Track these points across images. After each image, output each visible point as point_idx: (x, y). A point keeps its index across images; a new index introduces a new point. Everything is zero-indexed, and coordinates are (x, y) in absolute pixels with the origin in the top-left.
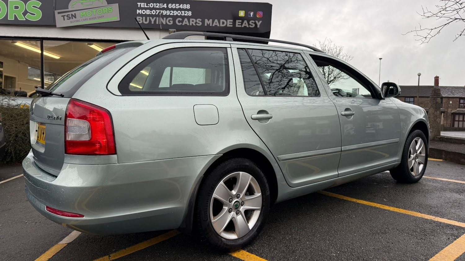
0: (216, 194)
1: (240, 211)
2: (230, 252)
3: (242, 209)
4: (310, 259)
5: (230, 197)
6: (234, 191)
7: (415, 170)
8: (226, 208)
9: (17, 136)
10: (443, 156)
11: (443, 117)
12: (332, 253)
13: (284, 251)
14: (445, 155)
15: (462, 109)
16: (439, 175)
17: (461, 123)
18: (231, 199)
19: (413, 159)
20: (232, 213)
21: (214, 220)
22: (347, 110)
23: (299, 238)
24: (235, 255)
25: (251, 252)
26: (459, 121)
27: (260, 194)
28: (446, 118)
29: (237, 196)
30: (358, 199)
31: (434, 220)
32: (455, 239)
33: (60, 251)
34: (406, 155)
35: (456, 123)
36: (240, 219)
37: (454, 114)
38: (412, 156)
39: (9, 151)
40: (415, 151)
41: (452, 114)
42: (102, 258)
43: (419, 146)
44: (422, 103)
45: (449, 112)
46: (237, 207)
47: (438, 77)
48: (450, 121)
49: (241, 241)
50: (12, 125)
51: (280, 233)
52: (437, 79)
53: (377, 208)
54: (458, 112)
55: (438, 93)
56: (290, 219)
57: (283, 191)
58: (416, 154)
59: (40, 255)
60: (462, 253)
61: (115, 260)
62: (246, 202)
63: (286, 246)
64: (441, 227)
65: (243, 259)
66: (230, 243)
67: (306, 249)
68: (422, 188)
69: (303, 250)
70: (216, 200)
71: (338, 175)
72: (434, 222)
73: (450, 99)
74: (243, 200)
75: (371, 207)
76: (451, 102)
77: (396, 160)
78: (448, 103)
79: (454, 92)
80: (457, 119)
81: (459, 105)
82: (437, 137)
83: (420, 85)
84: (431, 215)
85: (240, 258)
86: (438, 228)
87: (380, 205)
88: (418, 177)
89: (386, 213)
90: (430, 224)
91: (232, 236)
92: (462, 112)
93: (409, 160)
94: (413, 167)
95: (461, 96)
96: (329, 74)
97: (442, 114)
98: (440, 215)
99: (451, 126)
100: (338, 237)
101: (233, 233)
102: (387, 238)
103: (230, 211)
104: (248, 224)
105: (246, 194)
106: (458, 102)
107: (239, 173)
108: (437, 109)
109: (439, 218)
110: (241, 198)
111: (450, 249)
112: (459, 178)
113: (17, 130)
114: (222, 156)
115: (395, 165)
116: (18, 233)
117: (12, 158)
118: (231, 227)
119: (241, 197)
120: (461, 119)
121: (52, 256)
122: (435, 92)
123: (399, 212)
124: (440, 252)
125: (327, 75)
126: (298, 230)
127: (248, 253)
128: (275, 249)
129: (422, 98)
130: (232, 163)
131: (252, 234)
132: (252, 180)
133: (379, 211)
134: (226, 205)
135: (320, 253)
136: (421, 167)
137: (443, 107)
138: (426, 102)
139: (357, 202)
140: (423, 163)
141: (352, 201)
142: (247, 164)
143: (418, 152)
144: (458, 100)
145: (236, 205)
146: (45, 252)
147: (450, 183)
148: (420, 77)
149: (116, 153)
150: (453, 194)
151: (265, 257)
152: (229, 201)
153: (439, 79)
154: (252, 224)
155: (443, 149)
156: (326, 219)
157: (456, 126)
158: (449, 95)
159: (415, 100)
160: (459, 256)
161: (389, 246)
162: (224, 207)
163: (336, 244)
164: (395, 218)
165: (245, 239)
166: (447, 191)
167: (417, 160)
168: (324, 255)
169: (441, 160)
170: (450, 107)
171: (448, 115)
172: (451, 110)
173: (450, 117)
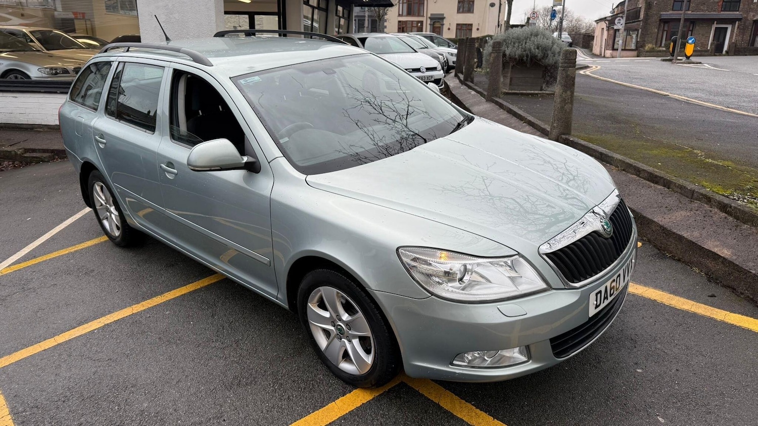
11: (738, 27)
28: (742, 30)
41: (753, 23)
45: (749, 18)
48: (748, 36)
76: (755, 1)
78: (750, 1)
97: (737, 22)
99: (748, 47)
137: (740, 9)
138: (711, 1)
170: (751, 10)
171: (747, 24)
172: (754, 16)
173: (750, 27)
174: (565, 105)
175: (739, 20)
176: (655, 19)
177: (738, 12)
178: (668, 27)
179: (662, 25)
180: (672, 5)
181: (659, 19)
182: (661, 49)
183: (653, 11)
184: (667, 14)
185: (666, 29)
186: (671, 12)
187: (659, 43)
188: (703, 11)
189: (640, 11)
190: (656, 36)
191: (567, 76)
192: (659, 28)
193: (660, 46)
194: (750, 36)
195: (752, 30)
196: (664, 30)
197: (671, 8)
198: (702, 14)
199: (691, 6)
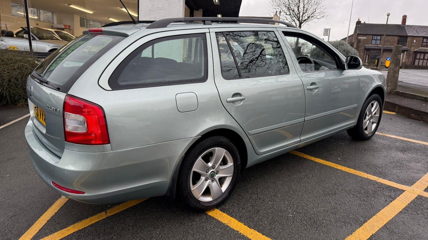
0: (195, 168)
1: (215, 179)
2: (206, 211)
3: (217, 177)
4: (271, 219)
5: (207, 169)
6: (211, 163)
7: (368, 129)
8: (203, 178)
9: (10, 81)
10: (397, 110)
11: (406, 55)
12: (289, 214)
13: (250, 210)
14: (398, 109)
15: (424, 48)
16: (389, 131)
17: (421, 61)
18: (208, 170)
19: (368, 120)
20: (208, 181)
21: (193, 188)
22: (313, 84)
23: (263, 198)
24: (211, 213)
25: (223, 211)
26: (420, 59)
27: (233, 164)
28: (408, 56)
29: (213, 167)
30: (316, 158)
31: (377, 181)
32: (391, 201)
33: (64, 205)
34: (362, 117)
35: (417, 61)
36: (214, 185)
37: (416, 53)
38: (367, 117)
39: (4, 95)
40: (371, 113)
41: (414, 53)
42: (100, 214)
43: (375, 108)
44: (388, 42)
45: (411, 50)
46: (212, 176)
47: (406, 16)
48: (411, 59)
49: (215, 203)
50: (4, 70)
51: (248, 192)
52: (404, 18)
53: (332, 167)
54: (420, 51)
55: (400, 50)
56: (256, 178)
57: (252, 159)
58: (371, 115)
59: (48, 209)
60: (394, 216)
61: (111, 216)
62: (220, 172)
63: (252, 206)
64: (381, 188)
65: (217, 218)
66: (206, 205)
67: (269, 209)
68: (372, 146)
69: (266, 210)
70: (195, 173)
71: (300, 141)
72: (377, 183)
73: (415, 38)
74: (217, 170)
75: (327, 166)
76: (415, 41)
77: (352, 122)
78: (412, 41)
79: (419, 31)
80: (418, 57)
81: (422, 44)
82: (393, 91)
83: (388, 24)
84: (375, 176)
85: (214, 217)
86: (379, 189)
87: (334, 164)
88: (371, 134)
89: (339, 173)
90: (373, 185)
91: (208, 199)
92: (424, 51)
93: (364, 121)
94: (367, 127)
95: (425, 36)
96: (303, 14)
97: (406, 52)
98: (384, 176)
99: (411, 64)
100: (296, 197)
101: (209, 196)
102: (335, 200)
103: (206, 180)
104: (222, 188)
105: (221, 165)
106: (421, 41)
107: (215, 149)
108: (397, 65)
109: (382, 179)
110: (216, 169)
111: (386, 211)
112: (406, 135)
113: (9, 74)
114: (201, 137)
115: (351, 126)
116: (25, 185)
117: (7, 101)
118: (207, 192)
119: (216, 167)
120: (422, 57)
121: (57, 210)
122: (397, 49)
123: (350, 172)
124: (377, 215)
125: (301, 14)
126: (262, 190)
127: (220, 212)
128: (243, 209)
129: (389, 37)
130: (208, 141)
131: (225, 196)
132: (226, 153)
133: (332, 171)
134: (204, 175)
135: (279, 214)
136: (374, 125)
137: (407, 45)
138: (392, 40)
139: (315, 161)
140: (377, 122)
141: (311, 159)
142: (222, 140)
143: (373, 113)
144: (422, 38)
145: (212, 175)
146: (51, 206)
147: (397, 140)
148: (389, 16)
149: (109, 143)
150: (398, 153)
151: (235, 217)
152: (206, 172)
153: (407, 18)
154: (224, 188)
155: (397, 103)
156: (287, 178)
157: (416, 64)
158: (414, 34)
159: (382, 38)
160: (391, 218)
161: (336, 208)
162: (201, 177)
163: (293, 205)
164: (345, 179)
165: (219, 201)
166: (393, 150)
167: (371, 121)
168: (283, 216)
169: (394, 113)
170: (413, 46)
171: (410, 53)
172: (414, 49)
173: (412, 55)
174: (395, 74)
175: (407, 51)
176: (362, 48)
177: (405, 47)
178: (369, 53)
179: (366, 51)
180: (371, 41)
181: (364, 48)
182: (365, 64)
183: (361, 44)
184: (368, 46)
185: (368, 53)
186: (370, 45)
187: (364, 61)
188: (387, 45)
189: (353, 44)
190: (363, 57)
191: (397, 59)
192: (364, 53)
193: (365, 62)
194: (412, 59)
195: (413, 57)
196: (367, 54)
197: (371, 43)
198: (387, 47)
199: (381, 43)
